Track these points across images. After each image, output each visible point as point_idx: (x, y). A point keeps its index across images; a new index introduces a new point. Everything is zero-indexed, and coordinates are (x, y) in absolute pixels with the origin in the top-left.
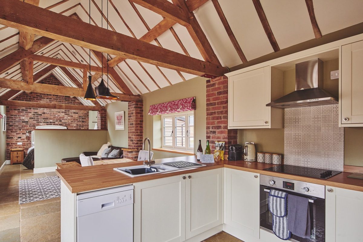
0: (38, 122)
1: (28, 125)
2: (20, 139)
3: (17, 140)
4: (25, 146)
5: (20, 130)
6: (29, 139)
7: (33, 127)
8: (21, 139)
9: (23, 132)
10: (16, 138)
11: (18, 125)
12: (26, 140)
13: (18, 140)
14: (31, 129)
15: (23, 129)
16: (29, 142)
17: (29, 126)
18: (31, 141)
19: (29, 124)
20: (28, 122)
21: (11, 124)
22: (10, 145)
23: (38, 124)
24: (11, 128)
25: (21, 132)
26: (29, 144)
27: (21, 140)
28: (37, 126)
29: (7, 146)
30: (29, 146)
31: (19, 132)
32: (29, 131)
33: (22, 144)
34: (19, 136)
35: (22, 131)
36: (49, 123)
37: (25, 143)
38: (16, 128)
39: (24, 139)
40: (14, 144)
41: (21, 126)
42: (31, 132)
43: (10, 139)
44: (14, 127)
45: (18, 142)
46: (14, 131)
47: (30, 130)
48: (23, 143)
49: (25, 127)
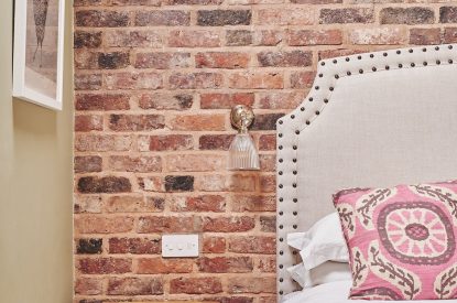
0: (337, 17)
1: (252, 51)
2: (181, 198)
3: (158, 204)
4: (223, 278)
5: (186, 103)
6: (258, 202)
7: (287, 72)
8: (195, 194)
9: (206, 123)
10: (149, 185)
11: (164, 49)
12: (231, 212)
13: (167, 213)
14: (274, 95)
15: (208, 88)
16: (257, 231)
17: (254, 61)
18: (271, 224)
19: (257, 38)
20: (244, 18)
21: (111, 39)
22: (106, 254)
23: (337, 39)
24: (109, 81)
25: (195, 123)
26: (255, 258)
27: (193, 205)
28: (329, 54)
29: (85, 267)
30: (257, 272)
31: (179, 121)
32: (258, 110)
33: (195, 252)
34: (174, 162)
35: (195, 109)
36: (437, 25)
37: (220, 246)
38: (148, 83)
39: (214, 203)
40: (135, 246)
41: (192, 61)
42: (270, 122)
43: (106, 196)
44: (131, 70)
45: (168, 226)
46: (135, 111)
47: (266, 103)
48: (206, 247)
49: (228, 73)
